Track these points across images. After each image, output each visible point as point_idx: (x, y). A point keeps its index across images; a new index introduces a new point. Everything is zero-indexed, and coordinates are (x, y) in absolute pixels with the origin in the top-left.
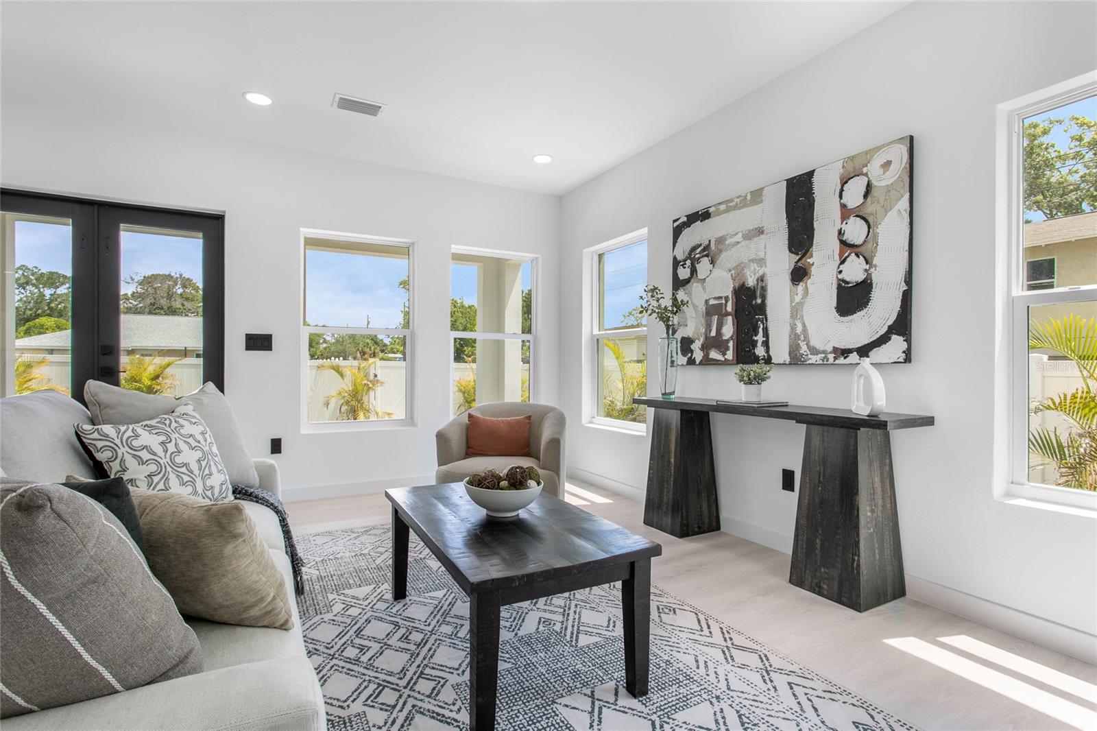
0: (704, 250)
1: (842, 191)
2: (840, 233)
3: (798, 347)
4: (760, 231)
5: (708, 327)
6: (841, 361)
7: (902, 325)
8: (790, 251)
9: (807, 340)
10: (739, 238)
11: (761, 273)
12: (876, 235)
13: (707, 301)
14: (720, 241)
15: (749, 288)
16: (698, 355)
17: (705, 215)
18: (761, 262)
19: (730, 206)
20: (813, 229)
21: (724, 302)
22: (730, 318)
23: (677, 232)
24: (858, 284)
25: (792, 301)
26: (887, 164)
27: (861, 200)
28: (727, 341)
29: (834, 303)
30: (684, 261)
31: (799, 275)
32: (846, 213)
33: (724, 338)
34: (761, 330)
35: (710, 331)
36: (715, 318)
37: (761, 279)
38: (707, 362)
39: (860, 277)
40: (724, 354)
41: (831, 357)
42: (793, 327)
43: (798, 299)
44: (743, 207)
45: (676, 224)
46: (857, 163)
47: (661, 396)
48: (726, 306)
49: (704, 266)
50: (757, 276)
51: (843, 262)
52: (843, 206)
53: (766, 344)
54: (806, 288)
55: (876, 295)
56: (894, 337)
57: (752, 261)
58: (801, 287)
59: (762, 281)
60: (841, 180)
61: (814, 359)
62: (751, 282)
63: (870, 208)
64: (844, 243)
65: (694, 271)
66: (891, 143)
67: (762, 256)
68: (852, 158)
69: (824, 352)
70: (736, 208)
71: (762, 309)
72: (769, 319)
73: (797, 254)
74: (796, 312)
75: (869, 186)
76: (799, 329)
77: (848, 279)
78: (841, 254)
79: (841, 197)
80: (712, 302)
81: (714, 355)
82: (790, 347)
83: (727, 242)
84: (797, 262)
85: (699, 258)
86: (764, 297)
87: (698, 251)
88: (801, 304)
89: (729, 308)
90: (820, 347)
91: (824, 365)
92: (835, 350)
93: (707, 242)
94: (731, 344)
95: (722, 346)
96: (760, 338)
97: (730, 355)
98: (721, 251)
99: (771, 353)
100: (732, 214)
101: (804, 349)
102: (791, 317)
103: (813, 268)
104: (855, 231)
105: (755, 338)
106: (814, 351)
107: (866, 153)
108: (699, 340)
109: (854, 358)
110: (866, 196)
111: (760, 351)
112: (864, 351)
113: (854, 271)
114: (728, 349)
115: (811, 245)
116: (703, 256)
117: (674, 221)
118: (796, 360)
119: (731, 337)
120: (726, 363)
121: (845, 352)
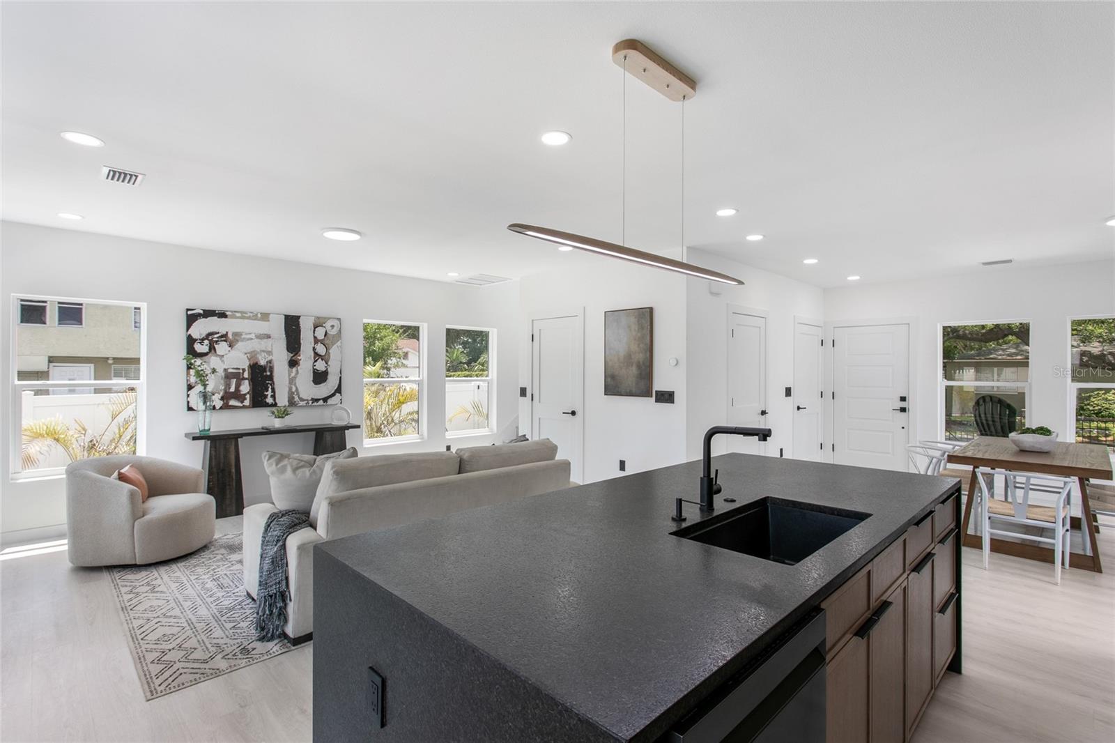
0: (222, 336)
1: (314, 331)
2: (314, 348)
3: (293, 398)
4: (269, 337)
5: (228, 385)
6: (315, 404)
7: (339, 390)
8: (288, 351)
9: (298, 394)
10: (253, 336)
11: (269, 358)
12: (329, 353)
13: (225, 370)
14: (236, 334)
15: (261, 366)
16: (219, 404)
17: (223, 315)
18: (270, 353)
19: (244, 315)
20: (300, 344)
21: (241, 371)
22: (247, 382)
23: (191, 319)
24: (323, 372)
25: (289, 375)
26: (333, 326)
27: (323, 337)
28: (245, 395)
29: (312, 379)
30: (203, 340)
31: (293, 363)
32: (316, 341)
33: (242, 393)
34: (270, 389)
35: (230, 388)
36: (234, 381)
37: (270, 362)
38: (226, 407)
39: (324, 369)
40: (242, 402)
41: (310, 402)
42: (290, 389)
43: (293, 375)
44: (255, 319)
45: (189, 312)
46: (321, 321)
47: (198, 431)
48: (243, 374)
49: (222, 348)
50: (266, 360)
51: (316, 361)
52: (315, 337)
53: (274, 397)
54: (297, 371)
55: (329, 377)
56: (337, 394)
57: (264, 351)
58: (294, 370)
59: (270, 363)
60: (314, 325)
61: (302, 403)
62: (262, 362)
63: (326, 342)
64: (316, 354)
65: (212, 348)
66: (334, 318)
67: (270, 350)
68: (318, 318)
69: (307, 400)
70: (249, 318)
71: (271, 378)
72: (275, 383)
73: (292, 353)
74: (292, 381)
75: (326, 332)
76: (294, 389)
77: (318, 369)
78: (315, 358)
79: (314, 333)
80: (230, 371)
81: (232, 402)
82: (289, 398)
83: (243, 337)
84: (292, 357)
85: (218, 341)
86: (271, 372)
87: (216, 336)
88: (295, 378)
89: (246, 375)
90: (305, 398)
91: (307, 406)
92: (312, 399)
93: (225, 333)
94: (248, 396)
95: (241, 398)
96: (269, 393)
97: (247, 403)
98: (238, 341)
99: (277, 401)
100: (246, 321)
101: (296, 399)
102: (290, 383)
103: (301, 362)
104: (321, 349)
105: (266, 393)
106: (302, 400)
107: (325, 318)
108: (219, 394)
109: (321, 402)
110: (325, 336)
111: (270, 400)
112: (325, 400)
113: (321, 366)
114: (245, 399)
115: (300, 351)
116: (221, 341)
117: (188, 310)
118: (292, 403)
119: (248, 393)
120: (244, 407)
121: (317, 400)
